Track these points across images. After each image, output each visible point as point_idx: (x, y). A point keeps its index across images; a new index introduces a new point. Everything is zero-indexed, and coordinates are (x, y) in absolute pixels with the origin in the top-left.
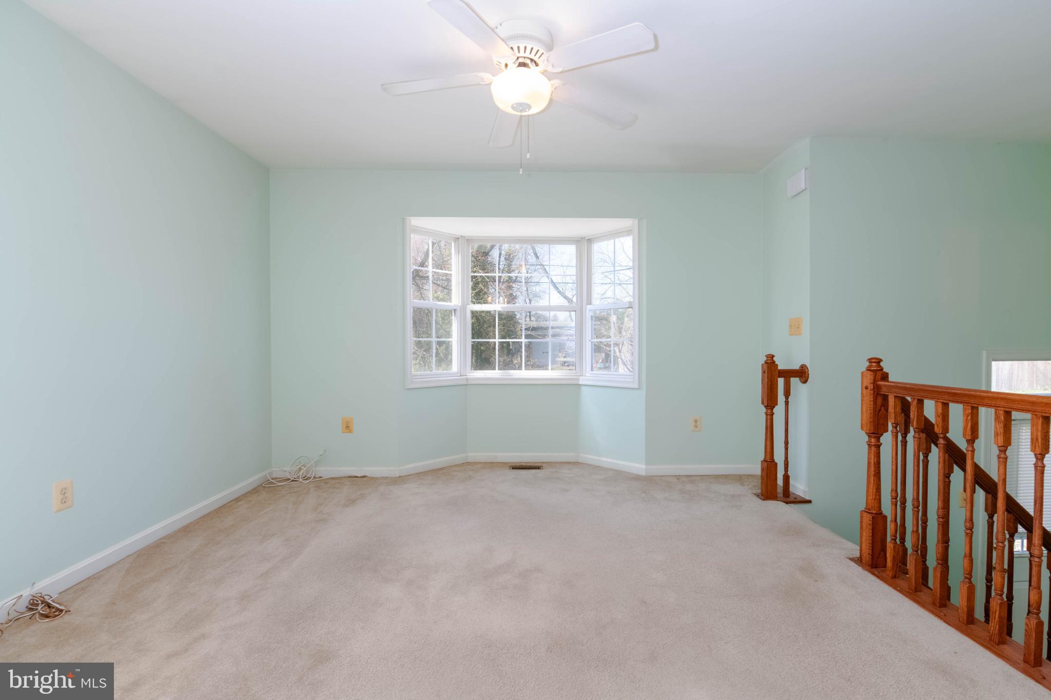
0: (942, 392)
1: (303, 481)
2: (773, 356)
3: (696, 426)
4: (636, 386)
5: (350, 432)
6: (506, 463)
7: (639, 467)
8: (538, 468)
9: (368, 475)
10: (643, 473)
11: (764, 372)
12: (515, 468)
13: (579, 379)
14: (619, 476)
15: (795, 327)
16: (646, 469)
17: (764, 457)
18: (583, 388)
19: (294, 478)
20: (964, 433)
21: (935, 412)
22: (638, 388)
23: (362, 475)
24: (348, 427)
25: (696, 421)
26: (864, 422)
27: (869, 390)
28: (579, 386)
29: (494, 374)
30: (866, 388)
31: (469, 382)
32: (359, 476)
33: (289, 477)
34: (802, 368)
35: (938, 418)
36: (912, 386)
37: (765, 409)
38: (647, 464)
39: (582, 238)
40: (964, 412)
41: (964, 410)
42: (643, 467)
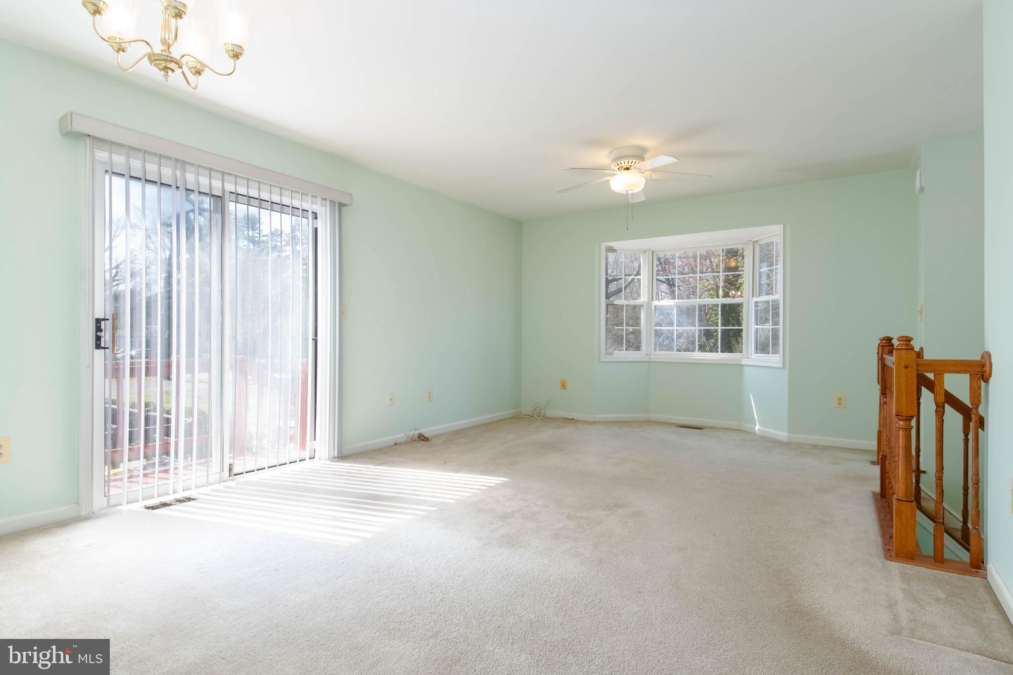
1: (536, 417)
3: (840, 403)
4: (781, 366)
5: (565, 389)
6: (675, 424)
7: (783, 435)
8: (701, 429)
9: (575, 418)
10: (786, 440)
13: (741, 360)
16: (788, 437)
18: (745, 368)
19: (532, 415)
22: (782, 368)
23: (571, 418)
24: (564, 386)
25: (840, 399)
28: (742, 366)
31: (651, 360)
32: (569, 418)
33: (529, 414)
38: (790, 431)
39: (749, 241)
42: (786, 434)
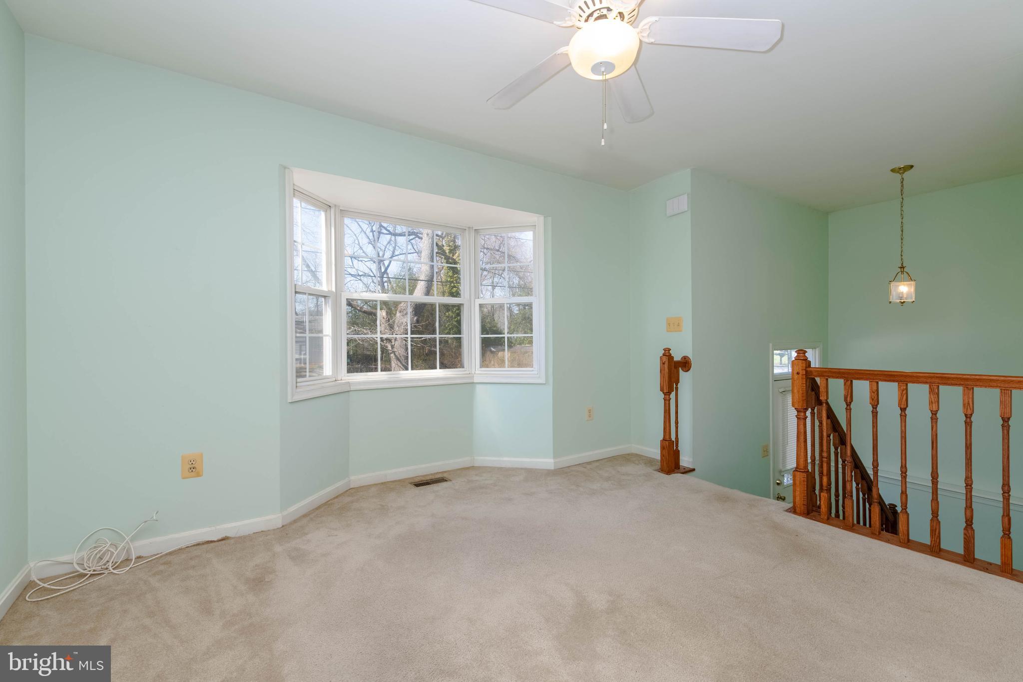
0: (878, 374)
1: (115, 572)
2: (669, 350)
3: (590, 416)
4: (542, 381)
5: (199, 475)
7: (547, 462)
8: (443, 479)
10: (554, 467)
11: (664, 364)
12: (418, 485)
13: (469, 376)
14: (533, 474)
15: (674, 325)
16: (554, 462)
17: (663, 437)
18: (478, 387)
19: (94, 571)
20: (899, 403)
21: (870, 389)
22: (544, 383)
23: (220, 537)
24: (193, 468)
25: (590, 411)
26: (795, 400)
27: (800, 375)
28: (470, 384)
29: (378, 377)
30: (798, 373)
31: (353, 388)
32: (215, 539)
34: (685, 359)
35: (873, 394)
36: (847, 371)
37: (663, 395)
38: (554, 458)
40: (899, 388)
41: (899, 387)
42: (552, 461)
